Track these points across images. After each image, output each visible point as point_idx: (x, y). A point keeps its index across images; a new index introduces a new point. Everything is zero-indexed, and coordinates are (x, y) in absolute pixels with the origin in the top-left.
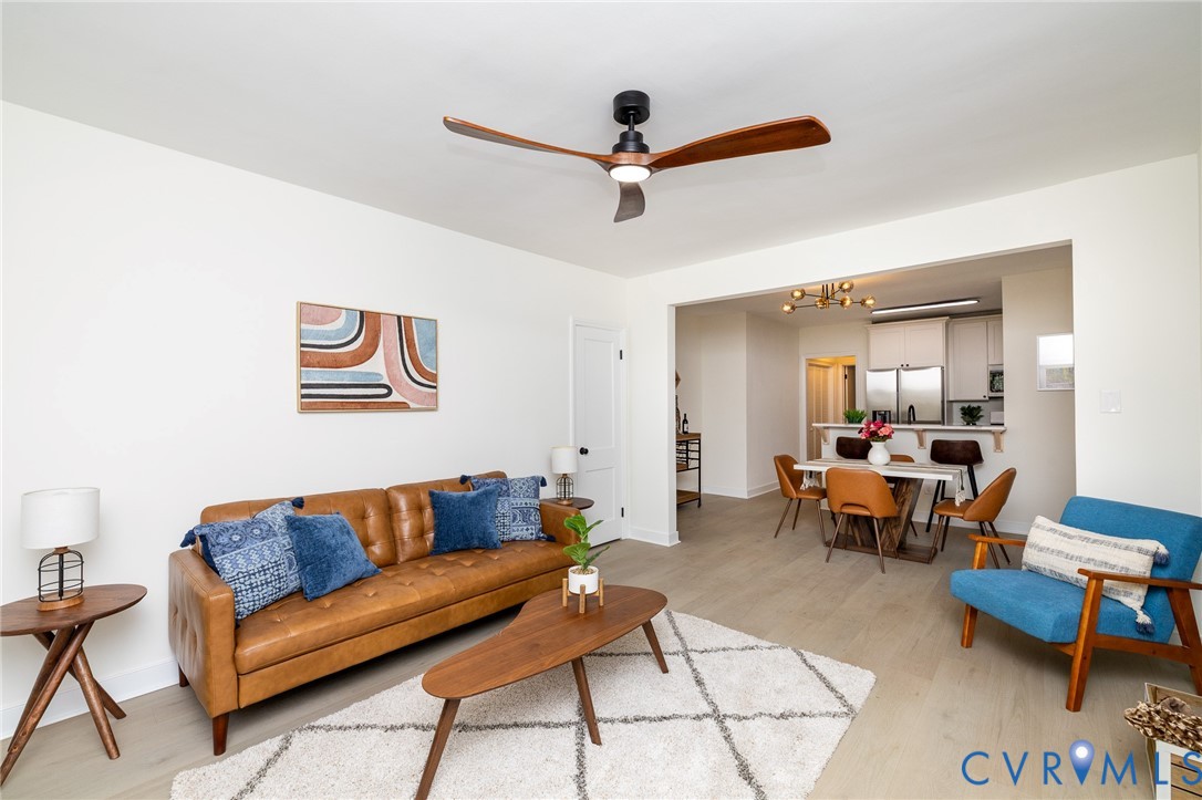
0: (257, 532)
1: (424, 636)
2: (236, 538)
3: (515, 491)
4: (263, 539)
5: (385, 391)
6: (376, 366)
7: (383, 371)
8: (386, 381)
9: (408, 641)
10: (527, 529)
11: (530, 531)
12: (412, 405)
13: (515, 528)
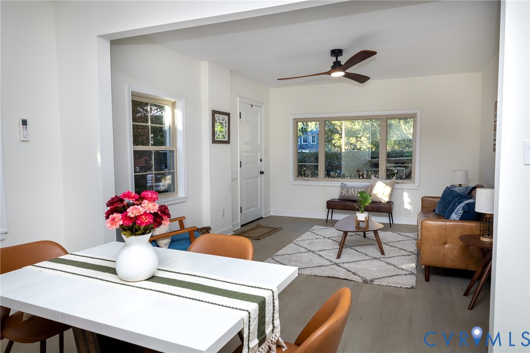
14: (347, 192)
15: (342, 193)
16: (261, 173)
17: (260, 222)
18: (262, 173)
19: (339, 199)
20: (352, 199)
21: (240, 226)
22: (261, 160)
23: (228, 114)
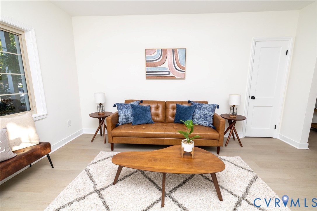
0: (126, 107)
1: (156, 144)
2: (121, 107)
3: (203, 108)
4: (126, 108)
5: (168, 73)
6: (165, 66)
7: (168, 67)
8: (168, 70)
9: (151, 143)
10: (205, 122)
11: (206, 123)
12: (176, 77)
13: (200, 121)
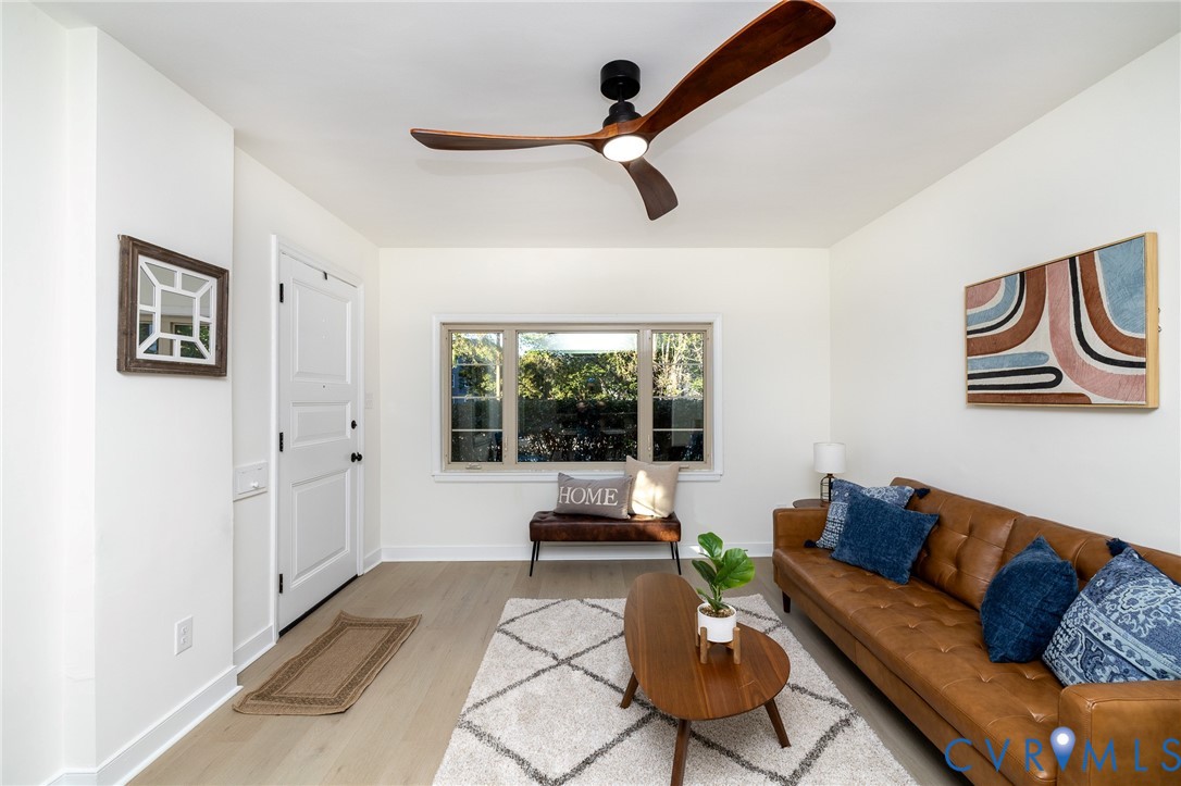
2: (837, 493)
5: (1051, 377)
6: (1040, 343)
7: (1049, 349)
8: (1053, 362)
12: (1095, 398)
14: (578, 496)
15: (564, 498)
16: (353, 460)
17: (346, 605)
18: (356, 457)
19: (556, 514)
20: (591, 512)
21: (275, 636)
22: (354, 425)
23: (220, 274)
